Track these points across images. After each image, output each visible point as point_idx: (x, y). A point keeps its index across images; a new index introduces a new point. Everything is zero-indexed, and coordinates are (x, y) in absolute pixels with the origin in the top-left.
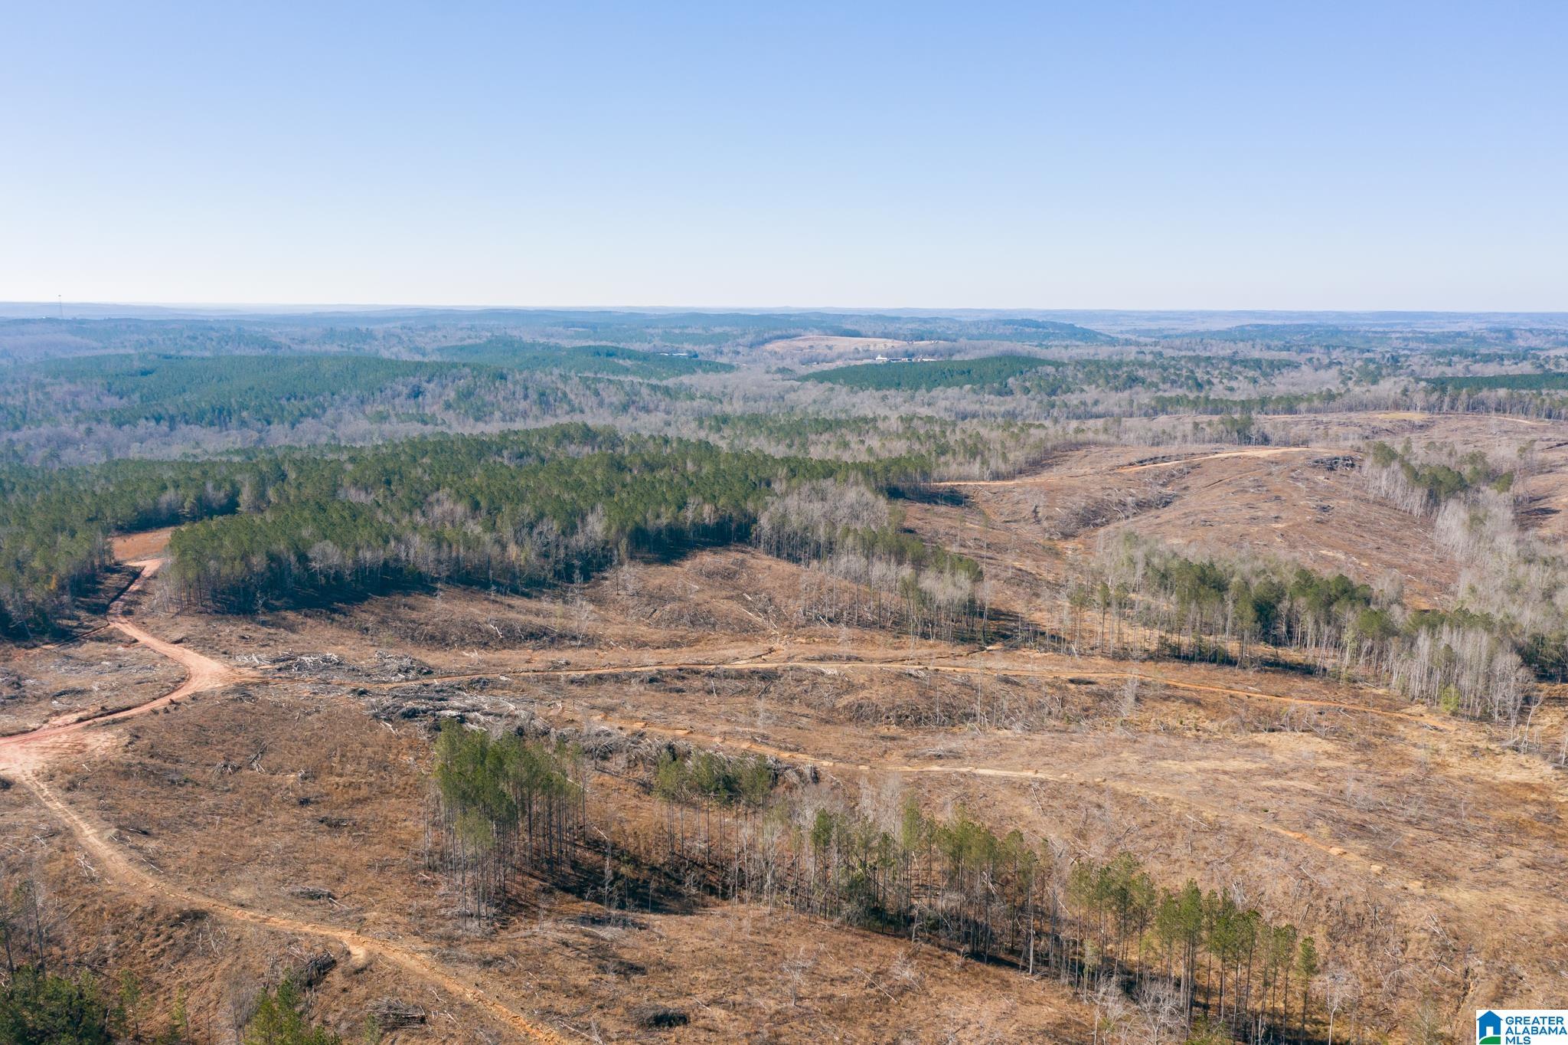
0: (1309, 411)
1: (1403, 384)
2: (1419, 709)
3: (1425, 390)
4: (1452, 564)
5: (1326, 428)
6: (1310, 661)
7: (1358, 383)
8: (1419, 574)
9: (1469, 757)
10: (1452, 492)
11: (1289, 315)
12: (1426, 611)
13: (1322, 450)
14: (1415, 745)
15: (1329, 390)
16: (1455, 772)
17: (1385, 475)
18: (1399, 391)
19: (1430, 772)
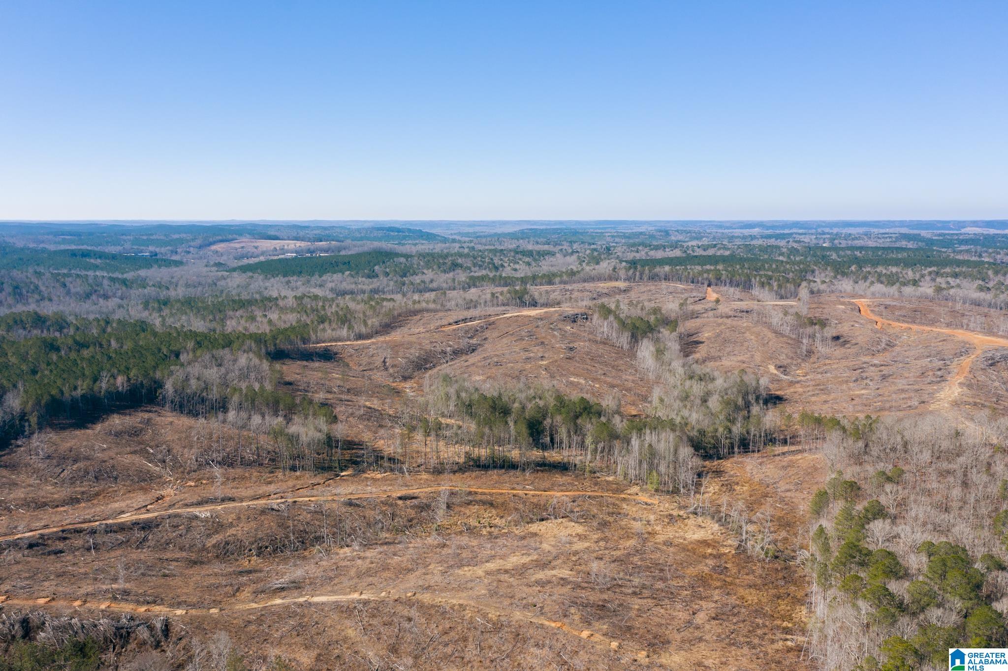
0: (560, 283)
1: (613, 264)
2: (635, 489)
3: (625, 268)
4: (648, 381)
5: (571, 294)
6: (566, 460)
7: (588, 264)
8: (629, 390)
9: (668, 523)
10: (644, 334)
11: (549, 223)
12: (635, 416)
13: (568, 309)
14: (634, 519)
15: (572, 269)
16: (660, 538)
17: (606, 324)
18: (611, 269)
19: (645, 540)
